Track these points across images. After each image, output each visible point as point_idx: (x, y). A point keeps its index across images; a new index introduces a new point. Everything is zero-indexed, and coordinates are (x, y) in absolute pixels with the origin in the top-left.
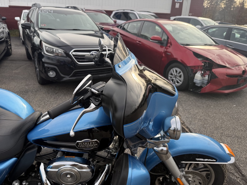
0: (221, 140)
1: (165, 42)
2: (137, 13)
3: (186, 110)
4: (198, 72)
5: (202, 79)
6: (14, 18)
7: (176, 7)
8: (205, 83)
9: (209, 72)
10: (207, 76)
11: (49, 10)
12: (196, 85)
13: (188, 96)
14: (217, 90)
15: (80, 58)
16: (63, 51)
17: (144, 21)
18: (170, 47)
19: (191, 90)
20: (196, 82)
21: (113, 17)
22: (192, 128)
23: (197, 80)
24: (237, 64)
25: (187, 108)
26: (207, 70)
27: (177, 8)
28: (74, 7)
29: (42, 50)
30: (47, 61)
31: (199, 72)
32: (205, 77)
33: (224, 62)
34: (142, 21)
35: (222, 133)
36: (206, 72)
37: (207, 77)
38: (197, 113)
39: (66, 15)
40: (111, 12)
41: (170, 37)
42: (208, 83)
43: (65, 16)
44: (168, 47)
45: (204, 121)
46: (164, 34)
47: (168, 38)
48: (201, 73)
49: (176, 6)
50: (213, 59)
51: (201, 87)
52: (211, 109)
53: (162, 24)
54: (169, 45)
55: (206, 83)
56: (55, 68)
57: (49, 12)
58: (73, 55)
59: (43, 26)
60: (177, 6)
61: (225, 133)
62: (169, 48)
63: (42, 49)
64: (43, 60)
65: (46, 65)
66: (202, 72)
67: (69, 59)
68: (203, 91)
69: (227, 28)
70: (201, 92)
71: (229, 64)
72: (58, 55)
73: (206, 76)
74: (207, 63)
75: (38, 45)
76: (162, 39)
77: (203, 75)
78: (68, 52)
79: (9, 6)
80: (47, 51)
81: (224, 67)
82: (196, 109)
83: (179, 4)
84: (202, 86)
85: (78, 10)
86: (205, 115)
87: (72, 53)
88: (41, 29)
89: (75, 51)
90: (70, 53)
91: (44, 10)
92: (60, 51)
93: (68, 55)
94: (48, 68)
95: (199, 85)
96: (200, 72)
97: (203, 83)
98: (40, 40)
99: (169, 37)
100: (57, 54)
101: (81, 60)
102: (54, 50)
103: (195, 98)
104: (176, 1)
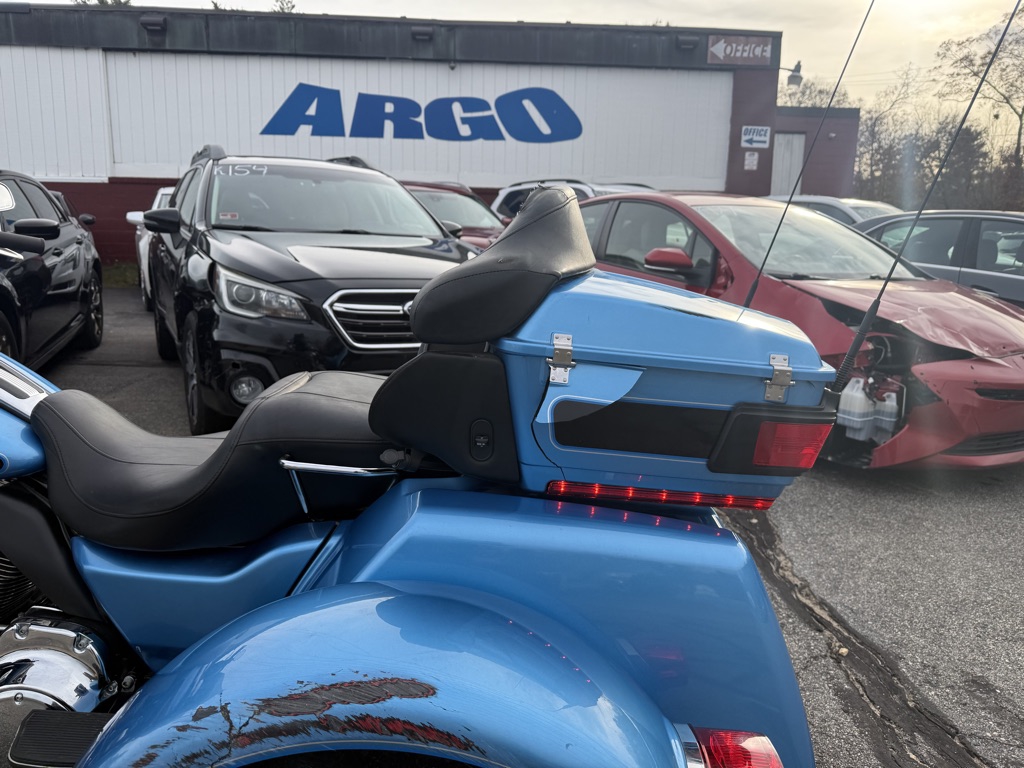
0: (983, 654)
1: (706, 272)
2: (593, 190)
3: (813, 535)
4: (853, 380)
5: (871, 409)
6: (125, 216)
7: (746, 168)
8: (884, 425)
9: (899, 378)
10: (894, 395)
11: (253, 165)
12: (849, 434)
13: (817, 484)
14: (942, 452)
15: (365, 324)
16: (296, 299)
17: (617, 202)
18: (725, 287)
19: (830, 459)
20: (846, 423)
21: (500, 210)
22: (842, 604)
23: (849, 413)
24: (1016, 345)
25: (816, 531)
26: (891, 373)
27: (750, 172)
28: (347, 159)
29: (213, 297)
30: (235, 338)
31: (858, 382)
32: (884, 400)
33: (956, 336)
34: (611, 203)
35: (984, 627)
36: (885, 380)
37: (891, 403)
38: (863, 547)
39: (317, 181)
40: (494, 193)
41: (723, 251)
42: (898, 426)
43: (314, 185)
44: (719, 287)
45: (896, 578)
46: (699, 238)
47: (716, 254)
48: (866, 383)
49: (746, 162)
50: (911, 323)
51: (870, 445)
52: (924, 533)
53: (689, 204)
54: (722, 280)
55: (890, 428)
56: (260, 366)
57: (253, 172)
58: (337, 313)
59: (226, 219)
60: (751, 162)
61: (999, 627)
62: (721, 291)
63: (214, 294)
64: (216, 335)
65: (225, 354)
66: (871, 380)
67: (321, 328)
68: (877, 460)
69: (961, 223)
70: (872, 466)
71: (981, 344)
72: (274, 315)
73: (889, 396)
74: (886, 347)
75: (203, 282)
76: (694, 262)
77: (874, 394)
78: (315, 303)
79: (110, 179)
80: (234, 303)
81: (965, 356)
82: (855, 533)
83: (756, 155)
84: (876, 439)
85: (365, 166)
86: (897, 555)
87: (331, 305)
88: (216, 227)
89: (342, 299)
90: (326, 306)
91: (236, 166)
92: (287, 298)
93: (315, 313)
94: (235, 365)
95: (861, 437)
96: (862, 381)
97: (878, 429)
98: (211, 261)
99: (719, 248)
100: (275, 311)
101: (365, 334)
102: (264, 295)
103: (849, 491)
104: (744, 144)
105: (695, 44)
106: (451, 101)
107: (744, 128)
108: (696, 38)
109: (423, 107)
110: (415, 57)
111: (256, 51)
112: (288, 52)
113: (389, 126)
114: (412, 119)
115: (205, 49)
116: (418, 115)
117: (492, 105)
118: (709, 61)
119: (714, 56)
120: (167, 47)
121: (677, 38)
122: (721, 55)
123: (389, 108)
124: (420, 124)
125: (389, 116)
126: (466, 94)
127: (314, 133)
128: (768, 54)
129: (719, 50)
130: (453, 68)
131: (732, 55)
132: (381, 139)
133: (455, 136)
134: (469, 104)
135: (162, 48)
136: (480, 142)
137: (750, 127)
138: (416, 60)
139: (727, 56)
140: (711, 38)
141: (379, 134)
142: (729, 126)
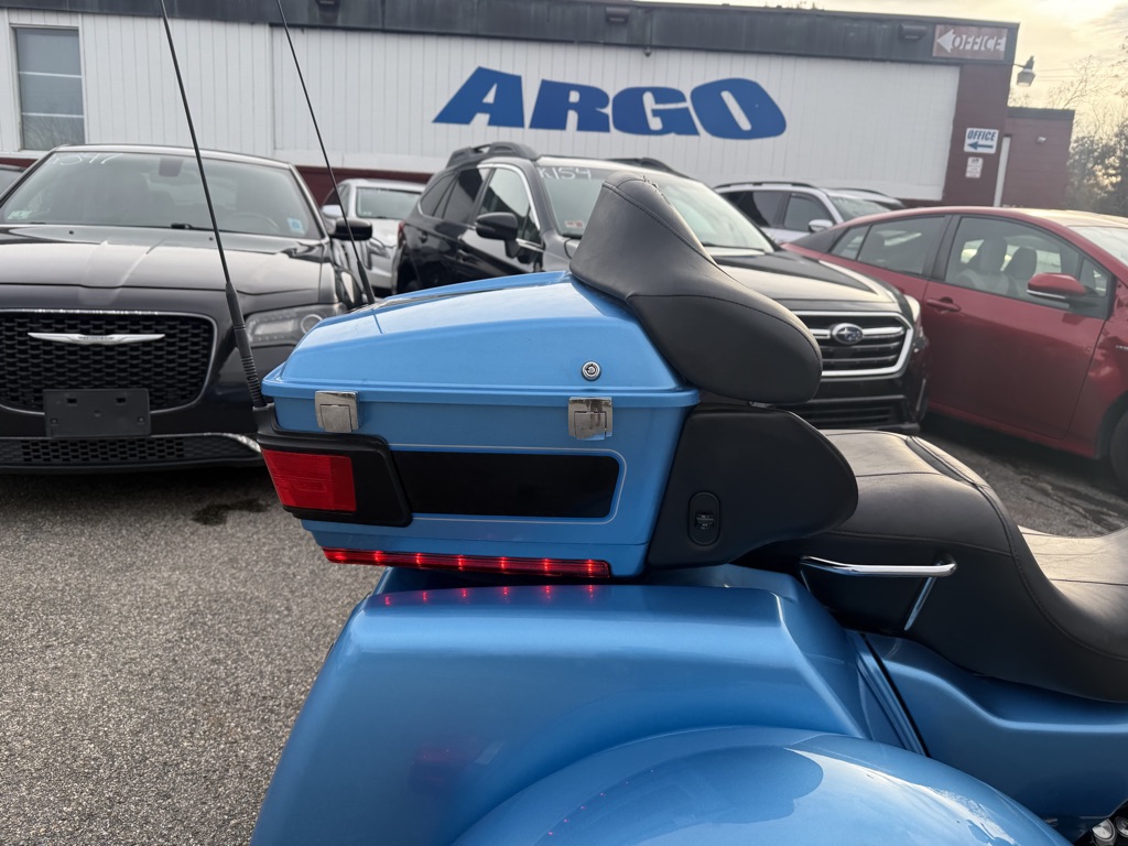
1: (1099, 302)
2: (828, 196)
7: (968, 175)
11: (575, 168)
17: (958, 217)
27: (972, 180)
34: (948, 217)
41: (1124, 280)
47: (1114, 282)
49: (969, 169)
53: (1064, 225)
57: (578, 176)
59: (573, 227)
60: (974, 169)
76: (1081, 289)
83: (981, 161)
91: (557, 168)
99: (1118, 275)
104: (967, 149)
105: (921, 35)
106: (644, 90)
107: (969, 130)
108: (923, 28)
109: (611, 97)
110: (607, 41)
111: (434, 30)
112: (468, 32)
113: (572, 117)
114: (599, 110)
115: (380, 27)
116: (605, 105)
117: (688, 96)
118: (934, 54)
119: (941, 48)
120: (339, 24)
121: (901, 28)
122: (949, 48)
123: (574, 97)
124: (607, 116)
125: (574, 107)
126: (660, 83)
127: (491, 123)
128: (1002, 48)
129: (947, 41)
130: (648, 55)
131: (962, 47)
132: (563, 132)
133: (644, 129)
134: (662, 94)
135: (333, 25)
136: (672, 136)
137: (975, 130)
138: (608, 44)
139: (955, 49)
140: (939, 28)
141: (561, 125)
142: (951, 127)
